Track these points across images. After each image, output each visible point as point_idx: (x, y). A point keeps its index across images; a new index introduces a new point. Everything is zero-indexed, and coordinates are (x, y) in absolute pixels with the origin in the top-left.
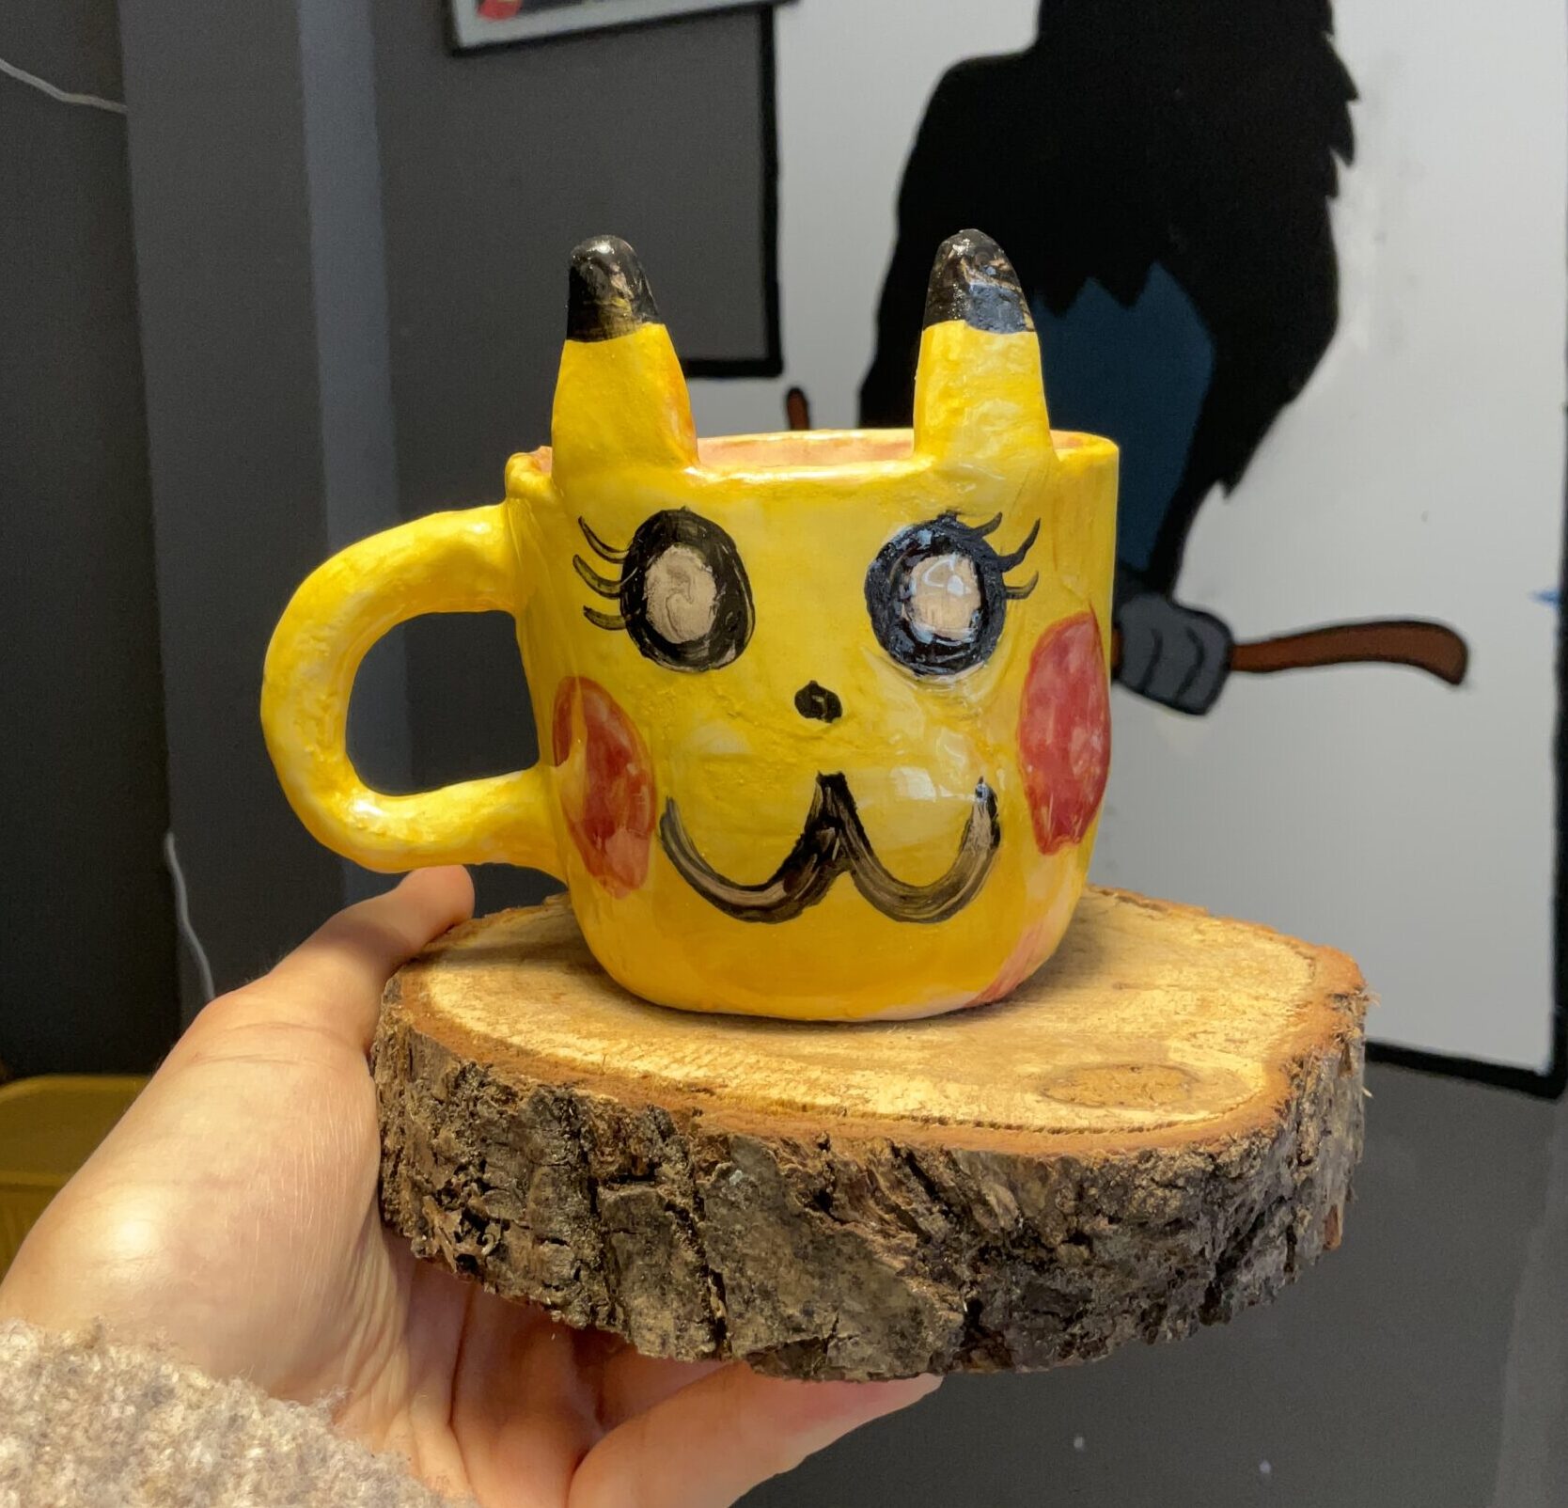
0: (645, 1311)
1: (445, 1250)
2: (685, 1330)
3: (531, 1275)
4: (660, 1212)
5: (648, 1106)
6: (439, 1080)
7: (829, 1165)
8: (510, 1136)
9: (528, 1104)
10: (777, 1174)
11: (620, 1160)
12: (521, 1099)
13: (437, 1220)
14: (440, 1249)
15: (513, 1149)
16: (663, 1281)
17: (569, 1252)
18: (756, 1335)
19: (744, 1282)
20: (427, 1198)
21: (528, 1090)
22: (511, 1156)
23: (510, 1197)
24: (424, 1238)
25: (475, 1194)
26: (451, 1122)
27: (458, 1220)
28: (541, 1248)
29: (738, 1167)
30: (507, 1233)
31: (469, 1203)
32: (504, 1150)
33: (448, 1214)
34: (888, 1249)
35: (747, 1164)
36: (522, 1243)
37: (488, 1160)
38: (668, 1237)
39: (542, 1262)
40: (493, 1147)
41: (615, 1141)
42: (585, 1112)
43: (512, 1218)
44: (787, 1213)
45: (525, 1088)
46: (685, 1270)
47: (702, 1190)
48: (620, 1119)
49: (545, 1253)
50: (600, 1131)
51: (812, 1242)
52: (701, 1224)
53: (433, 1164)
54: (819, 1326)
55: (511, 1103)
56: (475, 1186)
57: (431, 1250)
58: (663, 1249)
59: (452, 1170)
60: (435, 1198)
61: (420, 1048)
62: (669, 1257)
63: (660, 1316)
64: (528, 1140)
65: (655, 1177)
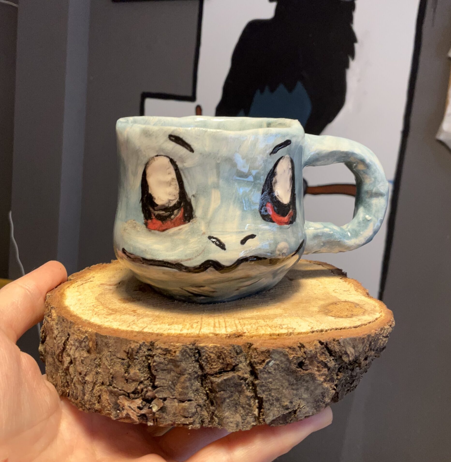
0: (229, 417)
1: (131, 414)
2: (246, 419)
3: (176, 415)
4: (239, 381)
5: (231, 345)
6: (122, 351)
7: (305, 353)
8: (169, 366)
9: (180, 353)
10: (288, 359)
11: (221, 366)
12: (175, 352)
13: (127, 403)
14: (128, 414)
15: (169, 371)
16: (236, 405)
17: (194, 403)
18: (274, 415)
19: (271, 398)
20: (121, 397)
21: (177, 348)
22: (168, 373)
23: (168, 389)
24: (118, 411)
25: (150, 391)
26: (135, 366)
27: (140, 402)
28: (183, 404)
29: (273, 360)
30: (165, 402)
31: (147, 395)
32: (165, 372)
33: (134, 400)
34: (319, 375)
35: (276, 358)
36: (172, 404)
37: (157, 377)
38: (240, 389)
39: (184, 409)
40: (160, 372)
41: (218, 360)
42: (204, 352)
43: (168, 396)
44: (289, 372)
45: (175, 347)
46: (246, 399)
47: (259, 370)
48: (222, 352)
49: (186, 406)
50: (212, 358)
51: (295, 379)
52: (256, 382)
53: (125, 383)
54: (295, 406)
55: (168, 354)
56: (150, 388)
57: (122, 415)
58: (237, 393)
59: (137, 384)
60: (126, 396)
61: (106, 340)
62: (240, 396)
63: (235, 417)
64: (178, 366)
65: (235, 369)
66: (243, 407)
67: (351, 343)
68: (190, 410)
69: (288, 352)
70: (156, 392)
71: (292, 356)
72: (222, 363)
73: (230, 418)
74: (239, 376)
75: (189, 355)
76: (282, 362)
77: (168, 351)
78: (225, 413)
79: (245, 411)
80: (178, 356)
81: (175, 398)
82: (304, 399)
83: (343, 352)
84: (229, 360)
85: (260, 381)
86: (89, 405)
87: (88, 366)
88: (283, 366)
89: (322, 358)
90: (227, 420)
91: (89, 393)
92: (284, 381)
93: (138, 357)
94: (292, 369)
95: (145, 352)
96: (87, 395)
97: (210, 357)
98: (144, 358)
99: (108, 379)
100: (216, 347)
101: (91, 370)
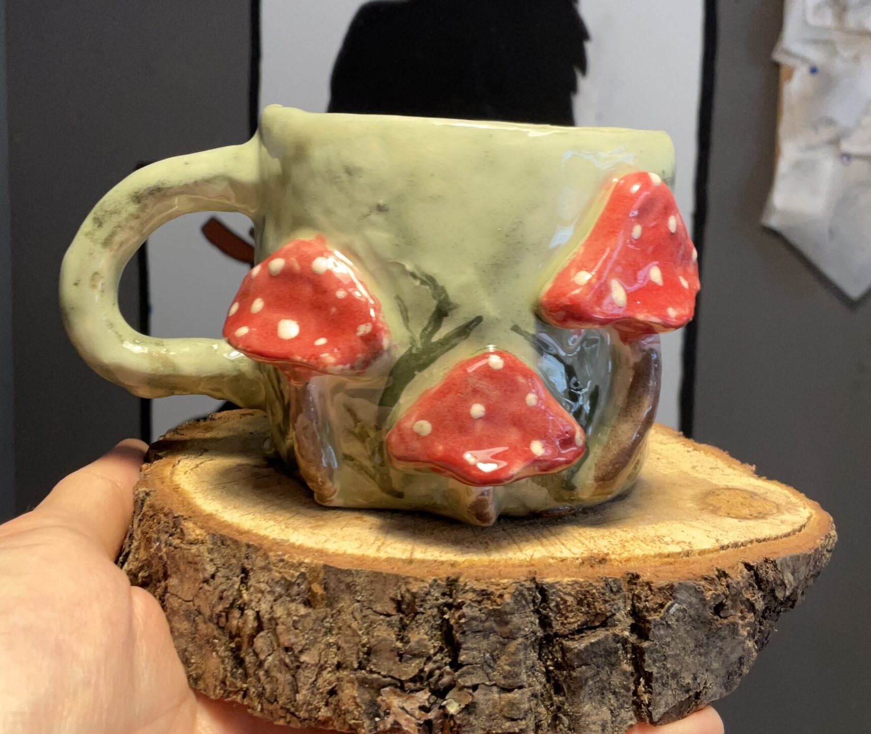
0: (591, 712)
1: (403, 722)
2: (618, 715)
3: (493, 717)
4: (613, 645)
5: (602, 578)
6: (386, 599)
7: (728, 586)
8: (487, 624)
9: (511, 598)
10: (703, 600)
11: (582, 618)
12: (501, 596)
13: (396, 702)
14: (396, 723)
15: (486, 633)
16: (603, 690)
17: (527, 692)
18: (666, 703)
19: (664, 672)
20: (387, 689)
21: (504, 589)
22: (484, 638)
23: (482, 667)
24: (377, 719)
25: (448, 673)
26: (417, 627)
27: (426, 697)
28: (510, 695)
29: (676, 602)
30: (476, 693)
31: (440, 682)
32: (478, 636)
33: (411, 694)
34: (743, 626)
35: (683, 598)
36: (487, 697)
37: (464, 646)
38: (613, 660)
39: (512, 704)
40: (470, 635)
41: (578, 607)
42: (554, 593)
43: (483, 681)
44: (699, 622)
45: (499, 587)
46: (623, 678)
47: (653, 623)
48: (588, 592)
49: (516, 698)
50: (569, 604)
51: (706, 635)
52: (645, 644)
53: (395, 663)
54: (699, 684)
55: (485, 602)
56: (448, 668)
57: (385, 726)
58: (607, 668)
59: (421, 662)
60: (396, 686)
61: (349, 579)
62: (611, 673)
63: (600, 713)
64: (507, 623)
65: (607, 624)
66: (614, 693)
67: (790, 564)
68: (522, 706)
69: (704, 587)
70: (460, 676)
71: (711, 593)
72: (587, 613)
73: (593, 715)
74: (615, 635)
75: (526, 600)
76: (690, 605)
77: (487, 594)
78: (584, 707)
79: (618, 700)
80: (508, 604)
81: (495, 685)
82: (712, 671)
83: (779, 582)
84: (600, 606)
85: (651, 643)
86: (307, 711)
87: (307, 633)
88: (692, 613)
89: (747, 595)
90: (588, 719)
91: (308, 686)
92: (689, 641)
93: (425, 609)
94: (705, 618)
95: (437, 599)
96: (304, 692)
97: (566, 602)
98: (435, 611)
99: (354, 656)
100: (576, 582)
101: (315, 641)
